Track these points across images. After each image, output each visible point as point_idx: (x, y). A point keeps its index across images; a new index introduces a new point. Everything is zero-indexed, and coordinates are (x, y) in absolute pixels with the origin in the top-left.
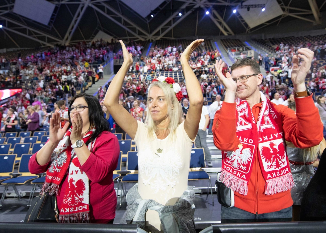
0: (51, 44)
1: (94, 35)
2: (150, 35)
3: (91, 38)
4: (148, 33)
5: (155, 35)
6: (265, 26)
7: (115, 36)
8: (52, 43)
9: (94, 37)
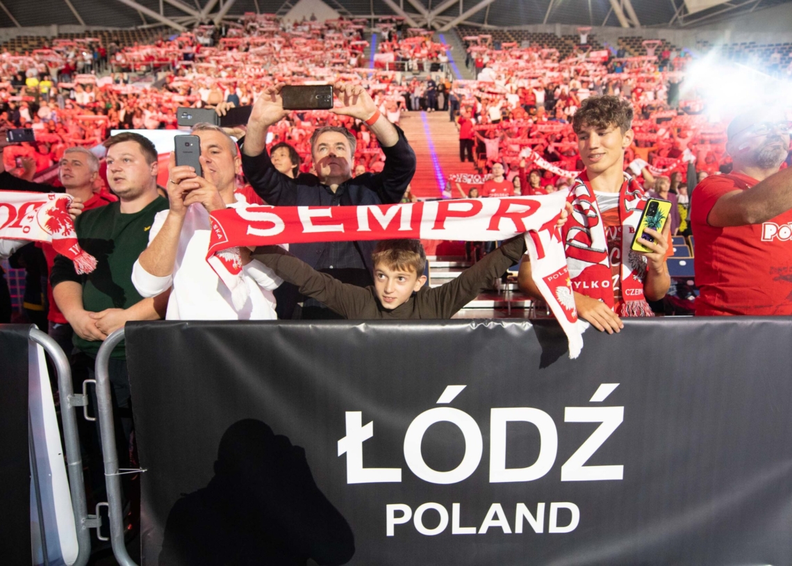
0: (172, 20)
1: (290, 5)
2: (430, 12)
3: (281, 10)
4: (427, 7)
5: (443, 14)
6: (724, 11)
7: (343, 10)
8: (173, 18)
9: (289, 8)
